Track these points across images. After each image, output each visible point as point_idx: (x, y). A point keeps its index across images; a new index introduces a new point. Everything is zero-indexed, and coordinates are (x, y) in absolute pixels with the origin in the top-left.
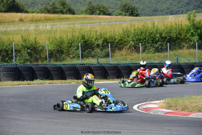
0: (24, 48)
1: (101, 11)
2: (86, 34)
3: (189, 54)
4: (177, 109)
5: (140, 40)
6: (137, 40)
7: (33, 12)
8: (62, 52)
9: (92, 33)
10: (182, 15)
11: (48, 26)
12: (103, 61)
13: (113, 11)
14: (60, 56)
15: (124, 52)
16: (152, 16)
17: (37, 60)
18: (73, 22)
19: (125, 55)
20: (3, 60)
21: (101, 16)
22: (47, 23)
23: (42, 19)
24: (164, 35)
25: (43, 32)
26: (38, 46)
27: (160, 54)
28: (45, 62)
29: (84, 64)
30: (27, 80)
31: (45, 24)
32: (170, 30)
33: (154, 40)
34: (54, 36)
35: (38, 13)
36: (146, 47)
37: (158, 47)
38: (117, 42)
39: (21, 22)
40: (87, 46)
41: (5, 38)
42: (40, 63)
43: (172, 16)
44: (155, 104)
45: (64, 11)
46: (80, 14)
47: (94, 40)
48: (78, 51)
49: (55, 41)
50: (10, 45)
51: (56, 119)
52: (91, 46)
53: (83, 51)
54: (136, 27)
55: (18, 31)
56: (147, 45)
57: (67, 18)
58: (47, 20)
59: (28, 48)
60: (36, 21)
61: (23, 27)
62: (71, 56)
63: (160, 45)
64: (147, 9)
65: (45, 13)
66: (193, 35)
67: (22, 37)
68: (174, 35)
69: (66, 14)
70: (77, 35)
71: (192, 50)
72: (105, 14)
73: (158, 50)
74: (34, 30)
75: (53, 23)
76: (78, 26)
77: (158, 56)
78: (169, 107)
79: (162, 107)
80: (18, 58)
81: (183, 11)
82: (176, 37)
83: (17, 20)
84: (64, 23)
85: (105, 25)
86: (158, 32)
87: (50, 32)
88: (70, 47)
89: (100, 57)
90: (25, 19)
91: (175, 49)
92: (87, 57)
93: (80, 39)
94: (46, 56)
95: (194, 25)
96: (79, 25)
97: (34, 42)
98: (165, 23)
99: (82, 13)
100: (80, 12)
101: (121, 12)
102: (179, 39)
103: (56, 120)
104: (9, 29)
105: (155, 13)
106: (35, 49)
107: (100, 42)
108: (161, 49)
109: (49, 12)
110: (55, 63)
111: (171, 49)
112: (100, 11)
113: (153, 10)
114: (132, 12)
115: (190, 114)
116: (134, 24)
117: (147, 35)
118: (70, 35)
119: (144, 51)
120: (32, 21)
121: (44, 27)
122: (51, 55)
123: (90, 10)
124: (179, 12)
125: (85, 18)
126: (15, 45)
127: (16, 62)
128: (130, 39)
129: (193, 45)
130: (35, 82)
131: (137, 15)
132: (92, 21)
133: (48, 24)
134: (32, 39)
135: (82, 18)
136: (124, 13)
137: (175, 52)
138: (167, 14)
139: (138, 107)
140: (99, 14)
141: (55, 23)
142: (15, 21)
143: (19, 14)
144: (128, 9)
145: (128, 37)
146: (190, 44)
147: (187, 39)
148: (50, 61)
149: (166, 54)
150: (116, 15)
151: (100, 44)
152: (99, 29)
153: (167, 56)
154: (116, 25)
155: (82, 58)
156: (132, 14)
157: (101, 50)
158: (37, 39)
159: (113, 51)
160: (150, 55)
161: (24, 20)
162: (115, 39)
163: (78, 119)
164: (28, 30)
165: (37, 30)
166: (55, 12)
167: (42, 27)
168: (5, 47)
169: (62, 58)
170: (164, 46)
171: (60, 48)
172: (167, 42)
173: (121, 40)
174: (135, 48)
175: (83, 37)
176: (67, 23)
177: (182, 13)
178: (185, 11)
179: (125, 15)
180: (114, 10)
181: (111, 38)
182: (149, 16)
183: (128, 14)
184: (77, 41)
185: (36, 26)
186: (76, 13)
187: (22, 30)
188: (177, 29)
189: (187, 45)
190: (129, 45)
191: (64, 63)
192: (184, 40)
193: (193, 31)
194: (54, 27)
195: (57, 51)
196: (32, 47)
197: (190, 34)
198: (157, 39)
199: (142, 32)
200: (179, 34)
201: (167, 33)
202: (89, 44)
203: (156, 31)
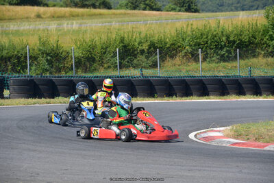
0: (43, 53)
1: (147, 5)
2: (126, 36)
3: (266, 64)
4: (248, 139)
5: (199, 44)
6: (195, 45)
7: (54, 6)
8: (93, 60)
9: (135, 35)
10: (258, 11)
11: (75, 25)
12: (149, 73)
13: (164, 5)
14: (91, 65)
15: (177, 60)
16: (216, 12)
17: (59, 70)
18: (109, 19)
19: (179, 65)
20: (14, 70)
21: (146, 12)
22: (73, 20)
23: (67, 14)
24: (232, 39)
25: (69, 31)
26: (61, 51)
27: (226, 64)
28: (70, 74)
29: (123, 77)
30: (45, 98)
31: (70, 22)
32: (241, 31)
33: (218, 45)
34: (83, 38)
35: (62, 6)
36: (207, 54)
37: (224, 54)
38: (169, 48)
39: (38, 19)
40: (128, 53)
41: (16, 40)
42: (63, 74)
43: (244, 12)
44: (219, 131)
45: (97, 4)
46: (118, 9)
47: (136, 44)
48: (115, 59)
49: (84, 44)
50: (23, 49)
51: (84, 150)
52: (132, 52)
53: (122, 58)
54: (194, 27)
55: (34, 31)
56: (209, 51)
57: (100, 14)
58: (73, 16)
59: (48, 54)
60: (58, 17)
61: (41, 26)
62: (105, 65)
63: (227, 51)
64: (210, 3)
65: (70, 7)
66: (271, 39)
67: (40, 39)
68: (245, 39)
69: (99, 8)
70: (114, 36)
71: (270, 59)
72: (152, 9)
73: (223, 59)
74: (56, 29)
75: (82, 21)
76: (115, 25)
77: (224, 67)
78: (238, 136)
79: (228, 136)
80: (33, 68)
81: (258, 6)
82: (249, 41)
83: (33, 16)
84: (96, 20)
85: (152, 24)
86: (224, 33)
87: (78, 32)
88: (105, 53)
89: (145, 68)
90: (44, 15)
91: (247, 57)
92: (128, 67)
93: (118, 43)
94: (72, 65)
96: (117, 24)
97: (55, 45)
98: (234, 22)
99: (121, 7)
100: (118, 6)
101: (173, 6)
102: (252, 43)
103: (84, 152)
104: (22, 28)
105: (220, 8)
106: (57, 56)
107: (145, 47)
108: (228, 57)
109: (76, 5)
110: (84, 75)
111: (241, 57)
112: (145, 4)
113: (218, 4)
114: (189, 6)
115: (266, 146)
116: (191, 22)
117: (209, 37)
118: (104, 38)
119: (204, 59)
120: (53, 17)
121: (69, 26)
122: (79, 63)
123: (132, 3)
124: (253, 6)
125: (125, 14)
126: (29, 50)
127: (31, 72)
128: (186, 43)
129: (271, 52)
130: (57, 100)
131: (196, 11)
132: (135, 19)
133: (74, 22)
134: (52, 42)
135: (121, 14)
136: (178, 8)
137: (246, 61)
138: (237, 9)
139: (196, 136)
140: (145, 9)
141: (85, 21)
142: (31, 18)
143: (36, 8)
144: (184, 3)
145: (183, 40)
146: (267, 51)
147: (264, 44)
148: (76, 72)
149: (234, 64)
150: (167, 11)
151: (146, 50)
152: (144, 29)
153: (235, 67)
154: (167, 24)
155: (120, 68)
156: (189, 10)
157: (147, 58)
158: (59, 43)
159: (163, 59)
160: (213, 65)
161: (42, 16)
162: (166, 43)
163: (113, 151)
164: (48, 30)
165: (60, 30)
166: (84, 6)
167: (66, 25)
168: (16, 53)
169: (92, 68)
170: (233, 53)
171: (91, 54)
172: (236, 47)
173: (173, 44)
174: (193, 55)
175: (122, 40)
176: (100, 20)
177: (257, 9)
178: (261, 5)
179: (180, 11)
180: (164, 3)
181: (160, 41)
182: (213, 11)
183: (183, 9)
184: (113, 46)
185: (58, 25)
186: (112, 7)
187: (39, 30)
188: (251, 31)
189: (263, 53)
190: (185, 51)
191: (95, 75)
192: (260, 45)
193: (272, 33)
194: (83, 25)
195: (87, 58)
196: (53, 53)
197: (267, 37)
198: (223, 43)
199: (202, 34)
200: (253, 37)
201: (236, 35)
202: (129, 50)
203: (222, 32)
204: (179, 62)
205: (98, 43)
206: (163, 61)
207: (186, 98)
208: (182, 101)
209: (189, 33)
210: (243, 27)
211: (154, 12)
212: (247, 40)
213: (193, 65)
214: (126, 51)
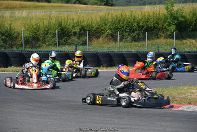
2: (63, 21)
3: (166, 43)
5: (118, 28)
6: (114, 29)
8: (38, 39)
9: (69, 20)
11: (24, 13)
14: (36, 43)
15: (101, 40)
17: (12, 47)
18: (49, 10)
19: (102, 44)
21: (77, 5)
22: (23, 10)
23: (18, 6)
24: (141, 25)
25: (19, 18)
26: (13, 32)
27: (137, 43)
30: (1, 67)
31: (21, 12)
32: (148, 19)
33: (131, 29)
34: (30, 22)
36: (123, 35)
37: (135, 36)
38: (95, 30)
42: (15, 49)
46: (55, 3)
47: (70, 27)
48: (54, 38)
49: (31, 27)
52: (68, 33)
53: (59, 39)
57: (43, 7)
58: (22, 8)
59: (3, 34)
60: (11, 8)
62: (47, 43)
63: (138, 34)
66: (170, 25)
68: (151, 24)
69: (42, 2)
70: (54, 22)
71: (169, 40)
72: (80, 3)
73: (135, 39)
74: (10, 17)
75: (30, 11)
77: (136, 46)
81: (155, 3)
82: (154, 26)
84: (40, 11)
85: (82, 13)
86: (136, 20)
87: (25, 18)
88: (47, 34)
91: (152, 38)
92: (64, 45)
93: (57, 26)
94: (22, 43)
95: (171, 15)
96: (56, 13)
97: (9, 28)
98: (143, 13)
99: (58, 1)
100: (56, 1)
101: (96, 2)
102: (156, 28)
105: (129, 4)
106: (10, 36)
107: (77, 30)
108: (138, 38)
110: (29, 50)
113: (127, 1)
114: (107, 2)
115: (180, 107)
117: (125, 23)
118: (46, 23)
119: (121, 40)
120: (7, 8)
121: (20, 14)
122: (27, 41)
125: (61, 7)
128: (107, 27)
129: (170, 35)
130: (10, 68)
131: (112, 5)
132: (68, 10)
134: (7, 25)
135: (58, 7)
136: (99, 3)
137: (152, 41)
145: (106, 25)
146: (167, 34)
147: (164, 29)
148: (25, 48)
149: (143, 43)
150: (92, 5)
151: (78, 32)
152: (75, 17)
153: (144, 45)
154: (93, 14)
155: (58, 46)
156: (107, 4)
157: (79, 38)
158: (12, 26)
160: (128, 44)
162: (92, 27)
164: (3, 17)
165: (12, 17)
167: (17, 14)
170: (142, 35)
171: (36, 35)
172: (145, 31)
173: (98, 28)
174: (113, 37)
175: (60, 25)
176: (44, 11)
179: (100, 5)
181: (88, 26)
183: (103, 4)
184: (53, 28)
185: (11, 13)
188: (155, 18)
189: (164, 35)
190: (107, 33)
191: (40, 50)
192: (161, 29)
193: (170, 21)
194: (30, 14)
195: (33, 38)
196: (8, 33)
197: (167, 24)
198: (135, 28)
199: (119, 21)
200: (156, 23)
201: (144, 22)
202: (66, 32)
203: (134, 20)
204: (102, 42)
205: (41, 27)
206: (91, 40)
207: (110, 68)
208: (107, 70)
209: (110, 20)
210: (149, 16)
211: (82, 6)
212: (152, 26)
213: (113, 44)
214: (63, 33)
